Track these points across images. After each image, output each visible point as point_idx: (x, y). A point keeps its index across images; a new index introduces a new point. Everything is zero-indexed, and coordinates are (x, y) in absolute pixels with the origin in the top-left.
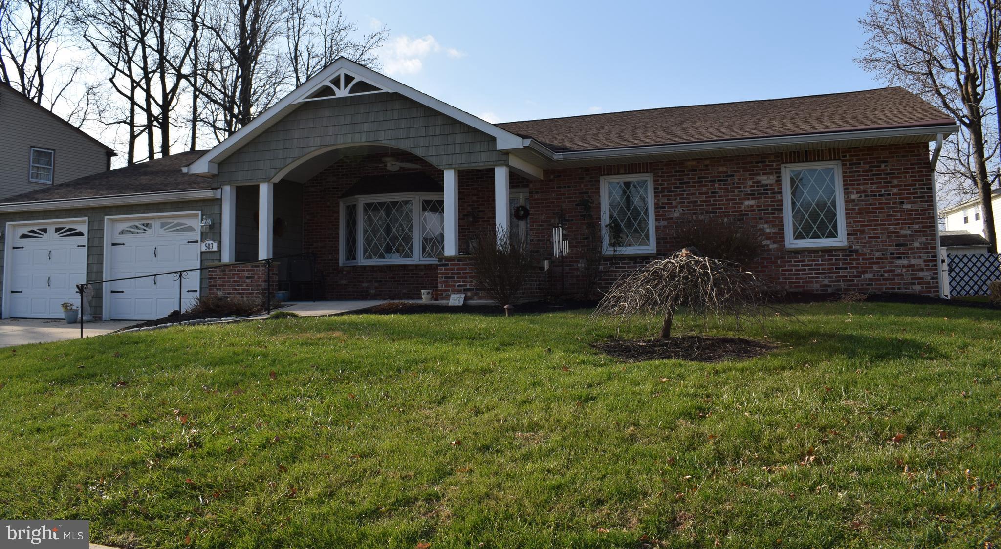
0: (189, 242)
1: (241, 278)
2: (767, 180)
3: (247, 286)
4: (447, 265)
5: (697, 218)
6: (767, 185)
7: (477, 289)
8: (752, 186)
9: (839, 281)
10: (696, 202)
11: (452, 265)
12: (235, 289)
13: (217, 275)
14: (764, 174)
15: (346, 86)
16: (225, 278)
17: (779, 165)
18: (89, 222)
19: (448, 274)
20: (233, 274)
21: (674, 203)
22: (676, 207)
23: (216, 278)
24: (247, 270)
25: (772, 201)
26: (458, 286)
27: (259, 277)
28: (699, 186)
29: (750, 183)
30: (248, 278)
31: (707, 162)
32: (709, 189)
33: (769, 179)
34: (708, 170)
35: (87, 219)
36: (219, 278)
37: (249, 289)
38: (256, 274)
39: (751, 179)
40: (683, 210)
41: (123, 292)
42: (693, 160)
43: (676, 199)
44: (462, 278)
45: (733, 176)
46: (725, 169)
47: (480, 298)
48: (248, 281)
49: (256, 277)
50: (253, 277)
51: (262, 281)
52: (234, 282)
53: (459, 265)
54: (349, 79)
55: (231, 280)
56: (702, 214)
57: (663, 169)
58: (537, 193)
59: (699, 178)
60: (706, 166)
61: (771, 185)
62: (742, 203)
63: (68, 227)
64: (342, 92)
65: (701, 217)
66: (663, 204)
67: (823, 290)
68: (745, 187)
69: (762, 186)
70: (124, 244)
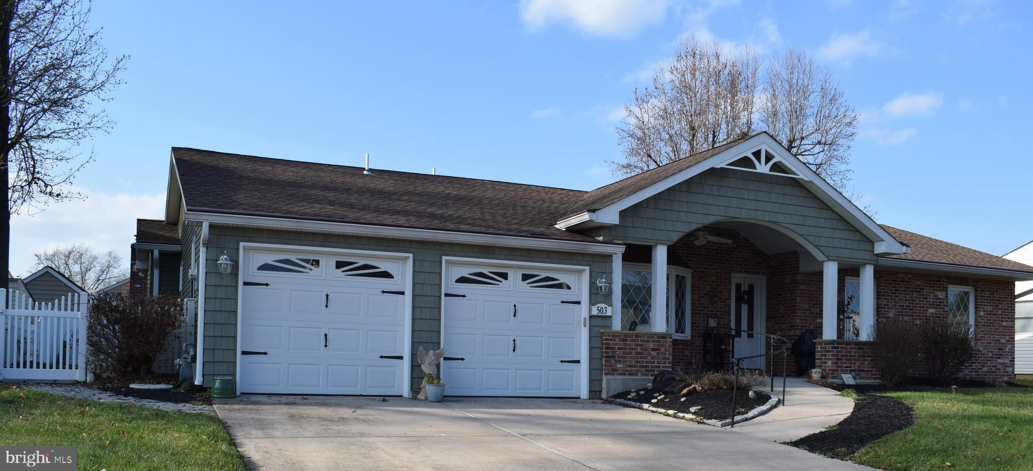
0: (562, 302)
1: (645, 349)
2: (941, 295)
3: (652, 358)
4: (838, 348)
5: (903, 318)
6: (940, 299)
7: (859, 371)
8: (933, 299)
9: (972, 372)
10: (903, 306)
11: (841, 348)
12: (638, 362)
13: (616, 344)
14: (940, 290)
15: (766, 163)
16: (626, 349)
17: (947, 285)
18: (414, 261)
19: (838, 356)
20: (636, 345)
21: (890, 305)
22: (892, 308)
23: (615, 348)
24: (653, 341)
25: (943, 311)
26: (846, 367)
27: (666, 350)
28: (905, 294)
29: (932, 296)
30: (653, 350)
31: (910, 276)
32: (910, 297)
33: (942, 294)
34: (910, 282)
35: (411, 255)
36: (619, 349)
37: (654, 362)
38: (663, 346)
39: (933, 293)
40: (896, 312)
41: (462, 359)
42: (903, 273)
43: (892, 302)
44: (849, 360)
45: (923, 289)
46: (920, 283)
47: (861, 378)
48: (653, 353)
49: (663, 349)
50: (660, 350)
51: (669, 354)
52: (638, 353)
53: (846, 348)
54: (769, 158)
55: (634, 352)
56: (906, 315)
57: (885, 277)
58: (802, 284)
59: (906, 288)
60: (910, 279)
61: (943, 299)
62: (928, 311)
63: (361, 262)
64: (763, 168)
65: (906, 318)
66: (884, 305)
67: (964, 378)
68: (930, 299)
69: (939, 299)
70: (464, 296)
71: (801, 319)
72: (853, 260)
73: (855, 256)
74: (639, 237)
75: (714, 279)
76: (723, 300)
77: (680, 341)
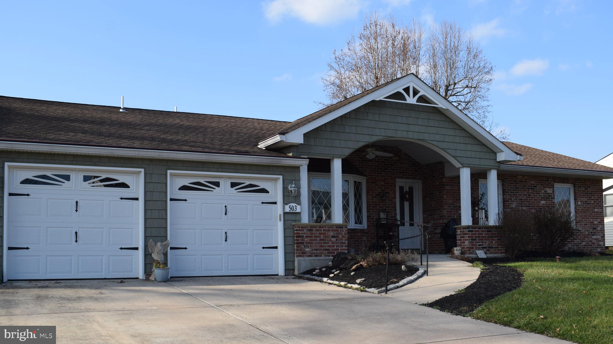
0: (263, 203)
1: (326, 237)
2: (549, 191)
3: (333, 243)
4: (472, 231)
5: (522, 208)
6: (549, 194)
7: (489, 247)
8: (544, 193)
9: (574, 246)
10: (522, 199)
11: (475, 231)
12: (322, 246)
13: (304, 234)
14: (549, 187)
15: (414, 96)
16: (312, 237)
17: (553, 183)
18: (145, 174)
19: (473, 237)
20: (320, 234)
21: (513, 199)
22: (514, 201)
23: (303, 237)
24: (332, 231)
25: (551, 202)
26: (479, 245)
27: (343, 237)
28: (523, 191)
29: (543, 191)
30: (333, 237)
31: (526, 177)
32: (527, 193)
33: (550, 190)
34: (526, 182)
35: (143, 170)
36: (307, 237)
37: (334, 246)
38: (340, 234)
39: (544, 189)
40: (517, 204)
41: (186, 248)
42: (521, 175)
43: (514, 197)
44: (481, 240)
45: (536, 187)
46: (533, 183)
47: (491, 253)
48: (333, 239)
49: (340, 236)
50: (338, 237)
51: (345, 240)
52: (321, 240)
53: (479, 231)
54: (416, 92)
55: (318, 239)
56: (524, 206)
57: (508, 179)
58: (447, 185)
59: (523, 186)
60: (526, 179)
61: (551, 194)
62: (540, 202)
63: (104, 176)
64: (411, 100)
65: (524, 208)
66: (508, 199)
67: (569, 250)
68: (541, 193)
69: (548, 194)
70: (186, 200)
71: (447, 211)
72: (482, 166)
73: (484, 163)
74: (320, 153)
75: (383, 183)
76: (390, 199)
77: (359, 230)
